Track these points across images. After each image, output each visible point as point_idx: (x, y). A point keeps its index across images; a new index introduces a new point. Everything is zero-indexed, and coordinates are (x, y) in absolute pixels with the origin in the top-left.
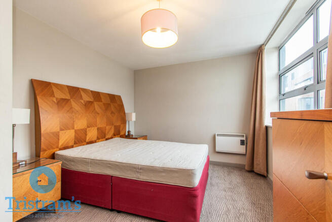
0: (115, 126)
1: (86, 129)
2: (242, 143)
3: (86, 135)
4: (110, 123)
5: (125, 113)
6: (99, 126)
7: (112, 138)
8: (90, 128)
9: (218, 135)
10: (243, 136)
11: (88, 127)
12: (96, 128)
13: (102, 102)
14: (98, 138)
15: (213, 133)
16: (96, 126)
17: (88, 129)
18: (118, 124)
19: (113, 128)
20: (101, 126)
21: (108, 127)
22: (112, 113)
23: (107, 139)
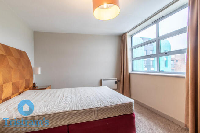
0: (26, 80)
1: (2, 85)
2: (116, 83)
3: (2, 92)
4: (22, 77)
5: (32, 68)
6: (14, 81)
7: (23, 91)
8: (6, 84)
9: (103, 80)
10: (116, 79)
11: (4, 83)
12: (11, 83)
13: (13, 56)
14: (13, 94)
15: (100, 79)
16: (11, 82)
17: (4, 85)
18: (28, 77)
19: (24, 81)
20: (15, 81)
21: (21, 81)
22: (23, 67)
23: (20, 94)
